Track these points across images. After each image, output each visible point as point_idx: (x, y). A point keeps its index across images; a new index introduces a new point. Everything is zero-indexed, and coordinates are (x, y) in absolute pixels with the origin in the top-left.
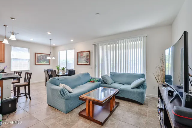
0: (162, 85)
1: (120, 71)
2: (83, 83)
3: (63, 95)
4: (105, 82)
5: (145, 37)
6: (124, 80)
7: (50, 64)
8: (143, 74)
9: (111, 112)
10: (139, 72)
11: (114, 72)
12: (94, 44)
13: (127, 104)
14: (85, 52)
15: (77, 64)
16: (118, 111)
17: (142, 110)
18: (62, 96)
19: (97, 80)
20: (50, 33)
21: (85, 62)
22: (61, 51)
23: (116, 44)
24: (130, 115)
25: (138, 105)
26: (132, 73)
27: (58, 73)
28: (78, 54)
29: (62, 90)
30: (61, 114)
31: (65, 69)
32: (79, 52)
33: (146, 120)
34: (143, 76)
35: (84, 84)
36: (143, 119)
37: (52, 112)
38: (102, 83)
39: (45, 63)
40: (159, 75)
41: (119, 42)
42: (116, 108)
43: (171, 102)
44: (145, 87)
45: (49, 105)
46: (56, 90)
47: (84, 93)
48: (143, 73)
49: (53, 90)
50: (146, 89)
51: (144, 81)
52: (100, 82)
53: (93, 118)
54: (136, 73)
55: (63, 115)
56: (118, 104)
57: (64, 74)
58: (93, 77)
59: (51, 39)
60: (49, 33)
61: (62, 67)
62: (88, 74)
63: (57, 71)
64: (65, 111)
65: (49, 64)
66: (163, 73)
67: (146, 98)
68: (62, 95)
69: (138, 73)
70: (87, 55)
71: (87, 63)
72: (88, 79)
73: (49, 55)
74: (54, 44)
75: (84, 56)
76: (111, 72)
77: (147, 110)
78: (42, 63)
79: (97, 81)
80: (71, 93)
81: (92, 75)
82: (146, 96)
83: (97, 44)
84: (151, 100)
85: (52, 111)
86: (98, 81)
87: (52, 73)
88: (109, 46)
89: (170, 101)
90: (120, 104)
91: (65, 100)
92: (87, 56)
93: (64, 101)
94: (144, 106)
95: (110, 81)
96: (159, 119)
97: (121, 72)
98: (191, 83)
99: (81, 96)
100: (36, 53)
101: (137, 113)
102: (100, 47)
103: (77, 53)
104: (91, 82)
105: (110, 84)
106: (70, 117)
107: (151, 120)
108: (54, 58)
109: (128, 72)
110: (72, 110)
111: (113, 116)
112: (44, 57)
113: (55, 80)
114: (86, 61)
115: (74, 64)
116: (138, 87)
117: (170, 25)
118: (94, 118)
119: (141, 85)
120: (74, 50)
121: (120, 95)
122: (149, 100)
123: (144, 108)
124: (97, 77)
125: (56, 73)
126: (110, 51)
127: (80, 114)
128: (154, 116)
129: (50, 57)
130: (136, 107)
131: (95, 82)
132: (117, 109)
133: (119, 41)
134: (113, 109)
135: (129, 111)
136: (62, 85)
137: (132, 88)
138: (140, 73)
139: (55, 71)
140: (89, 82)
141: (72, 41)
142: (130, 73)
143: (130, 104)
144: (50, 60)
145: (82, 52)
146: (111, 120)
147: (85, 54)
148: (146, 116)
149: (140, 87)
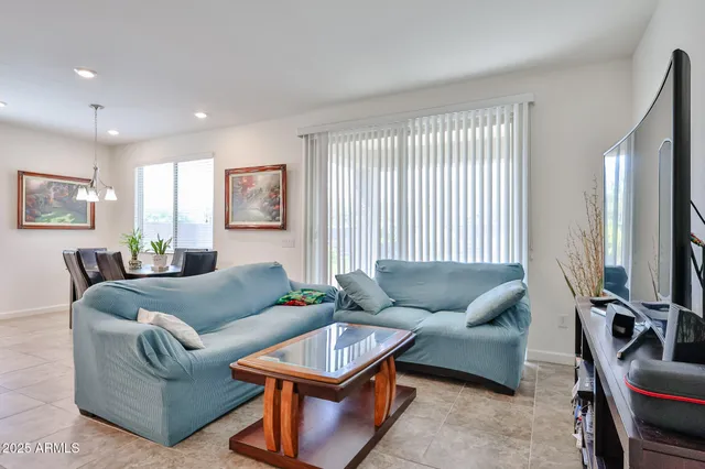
0: (592, 301)
1: (418, 255)
2: (254, 310)
3: (154, 358)
4: (353, 304)
5: (526, 106)
6: (438, 291)
7: (93, 227)
8: (518, 267)
9: (377, 428)
10: (500, 258)
11: (396, 258)
12: (306, 136)
13: (450, 394)
14: (262, 169)
15: (228, 227)
16: (409, 426)
17: (509, 414)
18: (151, 363)
19: (318, 294)
20: (94, 72)
21: (261, 214)
22: (148, 164)
23: (402, 133)
24: (460, 438)
25: (493, 395)
26: (470, 261)
27: (135, 264)
28: (233, 182)
29: (152, 337)
30: (147, 448)
31: (170, 250)
32: (235, 171)
33: (527, 455)
34: (515, 272)
35: (257, 313)
36: (513, 452)
37: (100, 444)
38: (339, 308)
39: (68, 220)
40: (581, 267)
41: (414, 127)
42: (401, 410)
43: (623, 358)
44: (522, 316)
45: (84, 412)
46: (121, 338)
47: (256, 349)
48: (516, 261)
49: (104, 337)
50: (527, 325)
51: (521, 294)
52: (332, 305)
53: (296, 455)
54: (486, 260)
55: (154, 454)
56: (408, 394)
57: (161, 269)
58: (302, 282)
59: (96, 107)
60: (86, 74)
61: (156, 240)
62: (276, 270)
63: (127, 258)
64: (167, 434)
65: (88, 224)
66: (596, 260)
67: (528, 368)
68: (148, 360)
69: (495, 261)
70: (274, 183)
71: (274, 219)
72: (275, 291)
73: (88, 184)
74: (113, 133)
75: (256, 187)
76: (383, 258)
77: (531, 412)
78: (53, 223)
79: (317, 298)
80: (194, 352)
81: (294, 275)
82: (528, 361)
83: (319, 134)
84: (550, 376)
85: (100, 439)
86: (323, 299)
87: (105, 266)
88: (373, 144)
89: (618, 355)
90: (419, 396)
91: (163, 383)
92: (272, 190)
93: (157, 387)
94: (518, 398)
95: (375, 296)
96: (579, 444)
97: (425, 260)
98: (699, 274)
99: (240, 361)
100: (21, 174)
101: (488, 428)
102: (334, 145)
103: (228, 173)
104: (292, 302)
105: (376, 310)
106: (188, 460)
107: (546, 454)
108: (111, 196)
109: (454, 259)
110: (200, 430)
111: (384, 446)
112: (62, 191)
113: (117, 291)
114: (270, 214)
115: (211, 224)
116: (493, 320)
117: (625, 56)
118: (299, 456)
119: (509, 312)
120: (211, 161)
121: (417, 355)
122: (540, 373)
123: (520, 407)
124: (317, 281)
125: (123, 269)
126: (376, 169)
127: (237, 446)
128: (556, 438)
129: (92, 193)
130: (484, 405)
131: (309, 304)
132: (403, 416)
133: (417, 124)
134: (387, 417)
135: (457, 421)
136: (147, 319)
137: (471, 325)
138: (503, 261)
139: (118, 257)
140: (280, 304)
141: (201, 115)
142: (462, 260)
143: (462, 394)
144: (93, 205)
145: (248, 170)
146: (379, 462)
147: (262, 180)
148: (527, 437)
149: (502, 320)
